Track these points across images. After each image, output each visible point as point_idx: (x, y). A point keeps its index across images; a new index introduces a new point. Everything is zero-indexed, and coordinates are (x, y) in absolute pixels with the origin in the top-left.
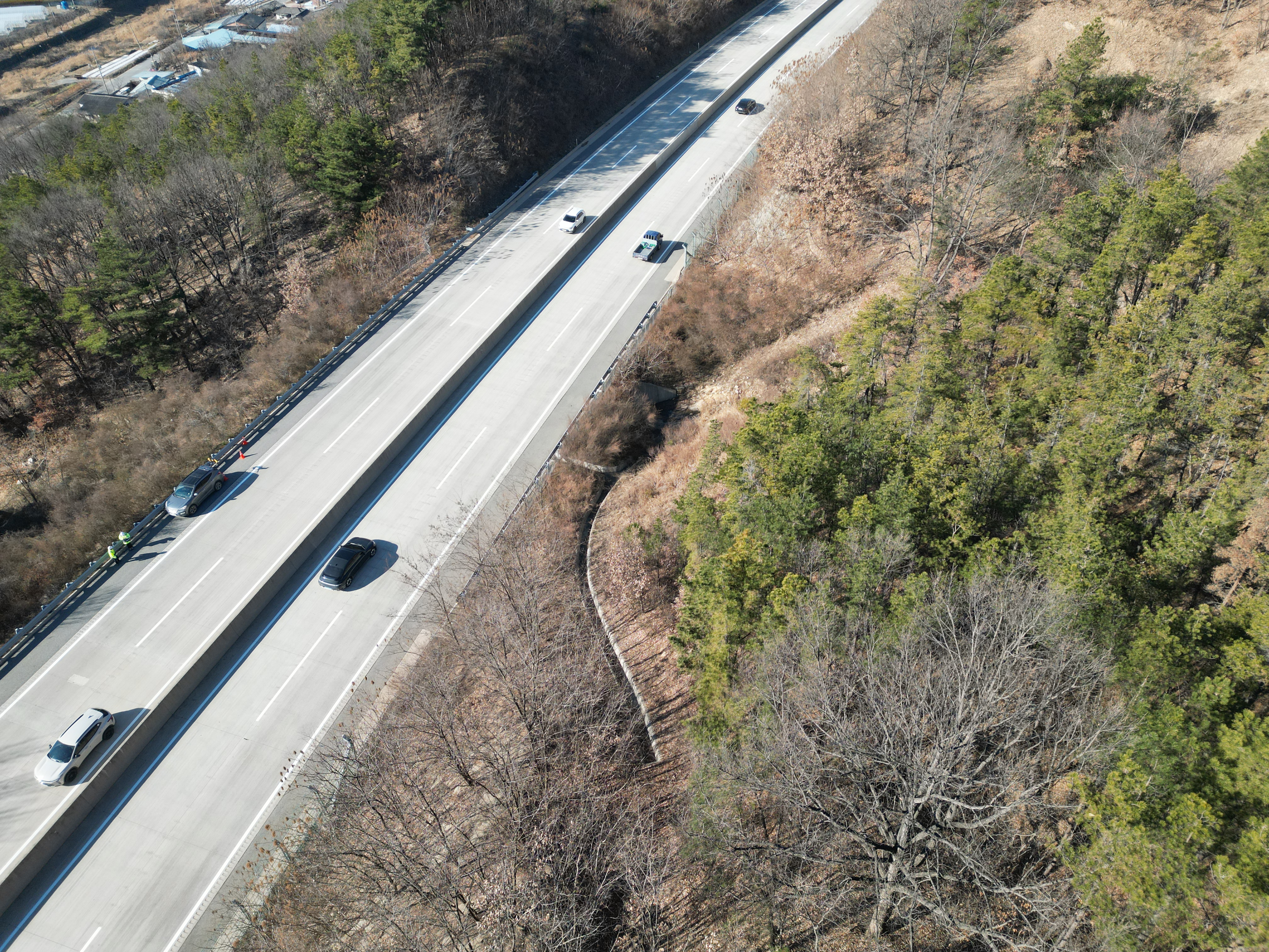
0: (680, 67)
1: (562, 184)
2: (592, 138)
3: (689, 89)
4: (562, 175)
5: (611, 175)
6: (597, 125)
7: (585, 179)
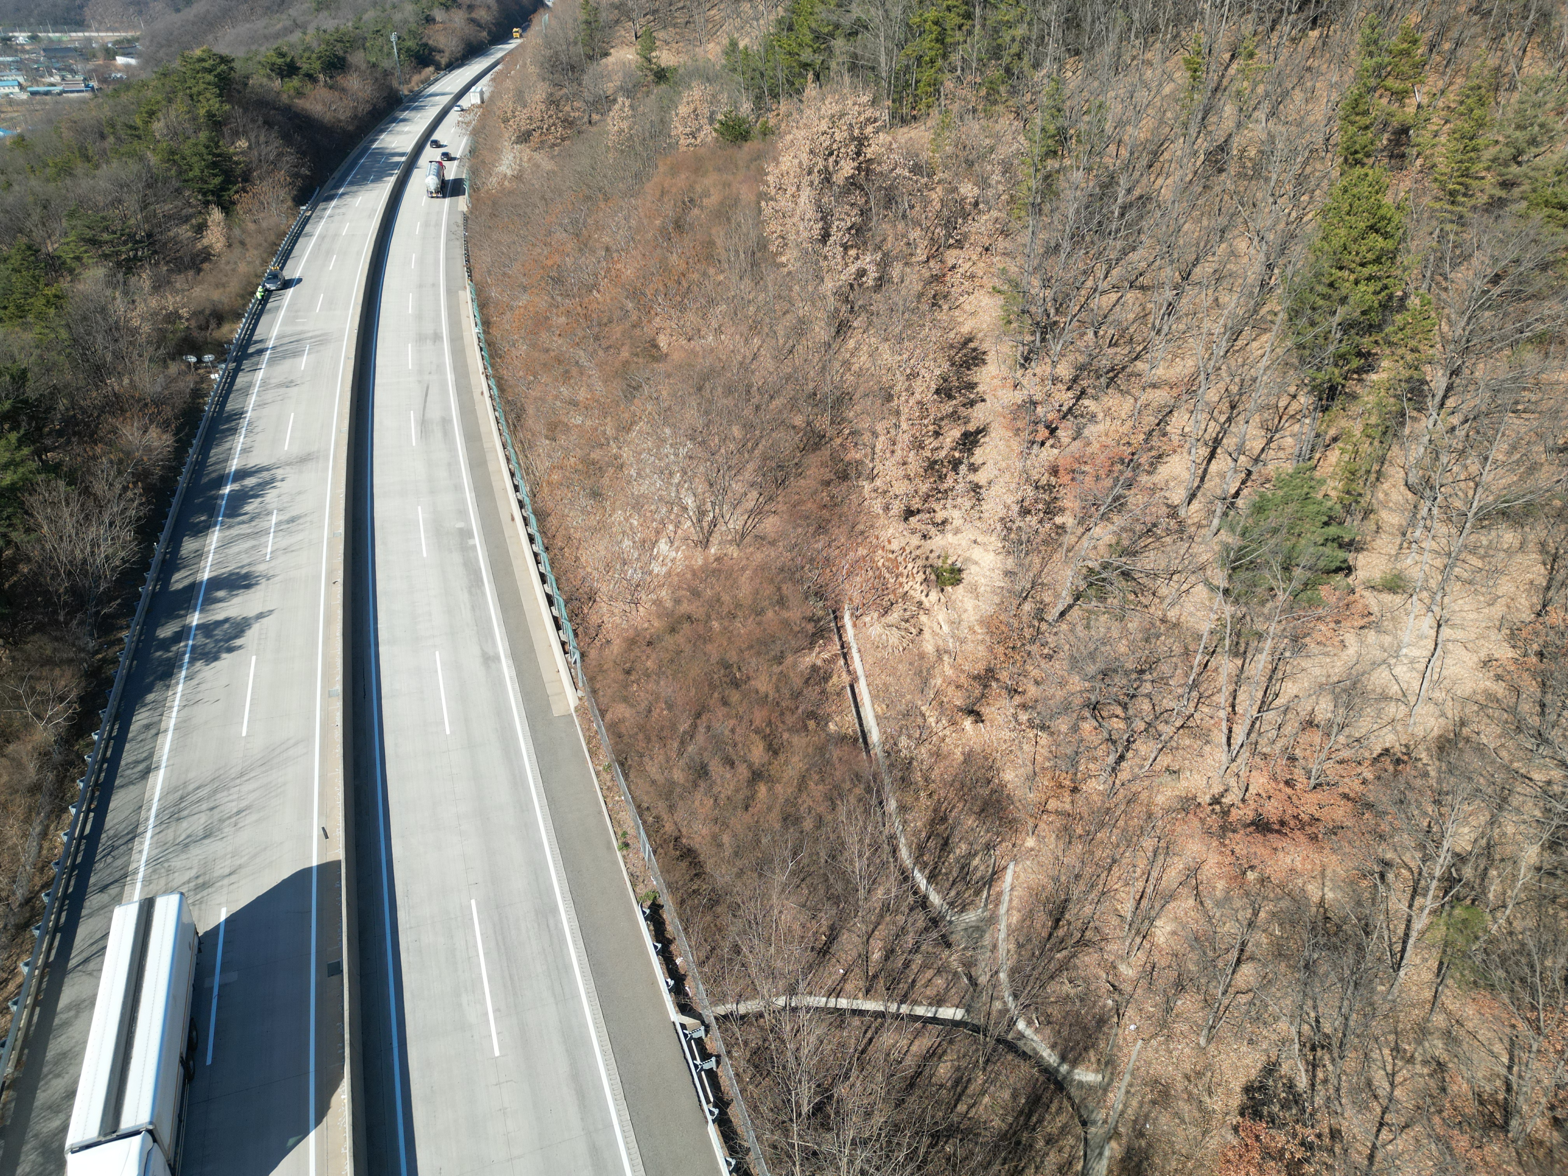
0: (360, 146)
1: (341, 191)
2: (337, 175)
3: (382, 154)
4: (338, 186)
5: (371, 185)
6: (332, 171)
7: (354, 188)
